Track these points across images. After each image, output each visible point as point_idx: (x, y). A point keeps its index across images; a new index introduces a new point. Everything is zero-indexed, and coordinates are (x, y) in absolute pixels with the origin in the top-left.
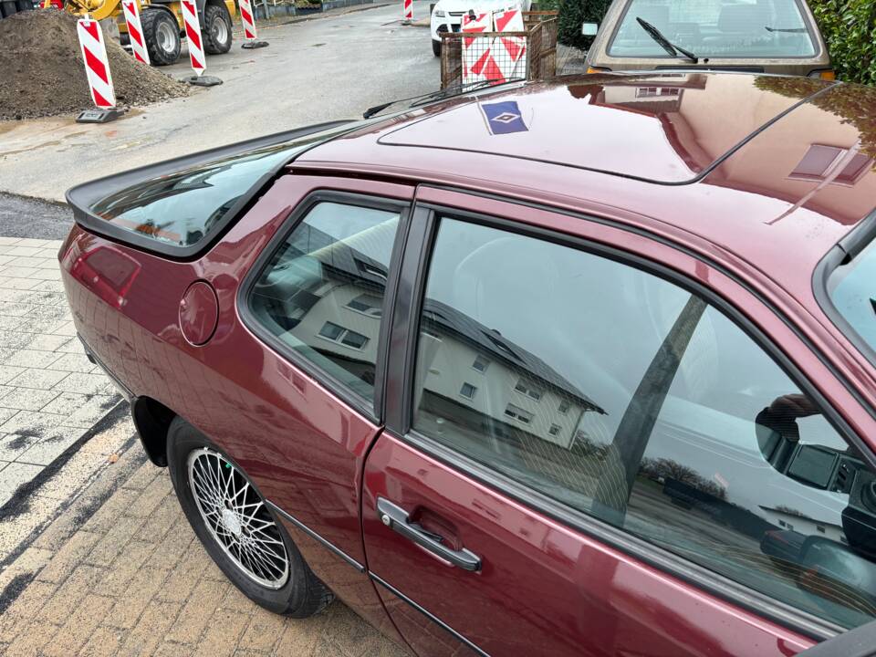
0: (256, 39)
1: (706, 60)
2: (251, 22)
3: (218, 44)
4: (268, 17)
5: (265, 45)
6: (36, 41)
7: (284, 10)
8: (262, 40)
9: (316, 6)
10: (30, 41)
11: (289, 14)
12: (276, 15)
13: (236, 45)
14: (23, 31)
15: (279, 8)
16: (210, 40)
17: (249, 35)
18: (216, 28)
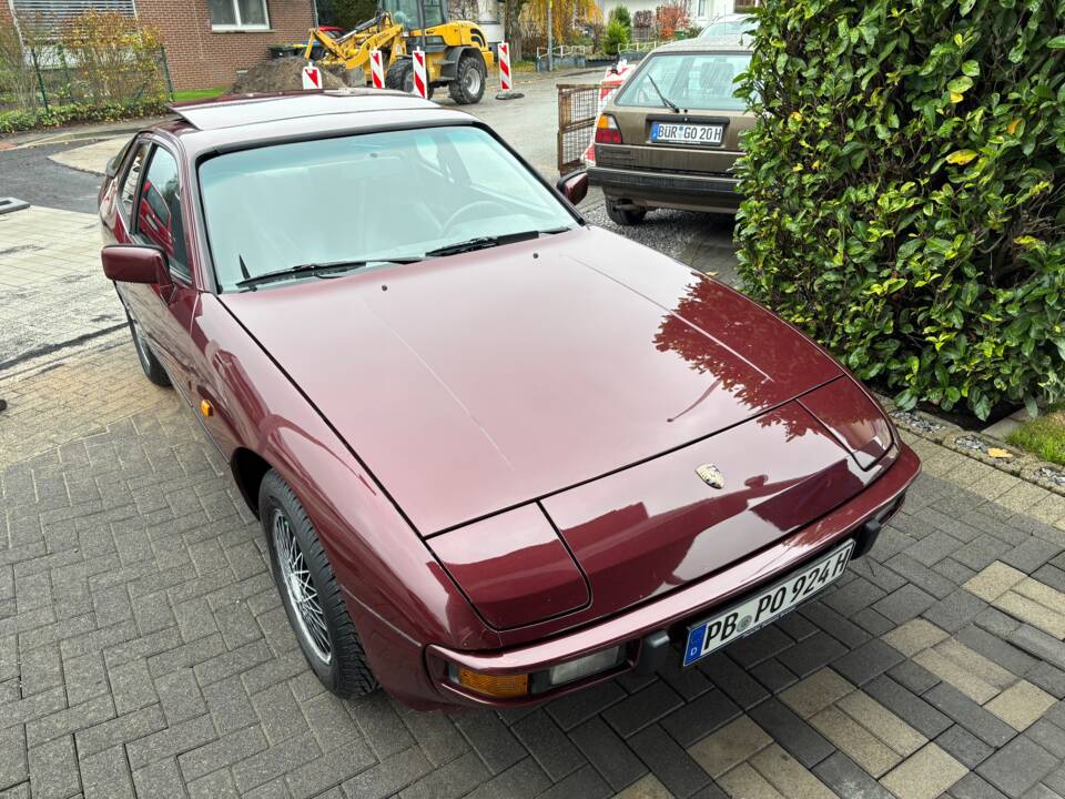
0: (511, 90)
1: (686, 111)
2: (507, 72)
3: (468, 94)
4: (551, 69)
5: (520, 96)
6: (279, 85)
7: (572, 61)
8: (516, 91)
9: (612, 57)
10: (274, 85)
11: (576, 65)
12: (561, 67)
13: (489, 95)
14: (270, 76)
15: (566, 60)
16: (460, 90)
17: (505, 86)
18: (469, 79)
